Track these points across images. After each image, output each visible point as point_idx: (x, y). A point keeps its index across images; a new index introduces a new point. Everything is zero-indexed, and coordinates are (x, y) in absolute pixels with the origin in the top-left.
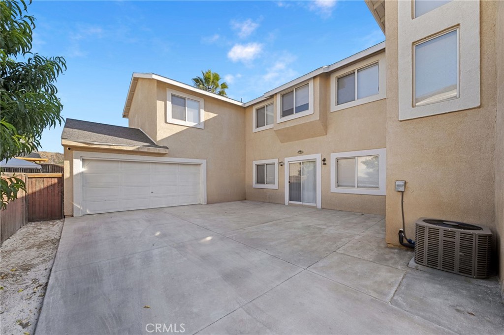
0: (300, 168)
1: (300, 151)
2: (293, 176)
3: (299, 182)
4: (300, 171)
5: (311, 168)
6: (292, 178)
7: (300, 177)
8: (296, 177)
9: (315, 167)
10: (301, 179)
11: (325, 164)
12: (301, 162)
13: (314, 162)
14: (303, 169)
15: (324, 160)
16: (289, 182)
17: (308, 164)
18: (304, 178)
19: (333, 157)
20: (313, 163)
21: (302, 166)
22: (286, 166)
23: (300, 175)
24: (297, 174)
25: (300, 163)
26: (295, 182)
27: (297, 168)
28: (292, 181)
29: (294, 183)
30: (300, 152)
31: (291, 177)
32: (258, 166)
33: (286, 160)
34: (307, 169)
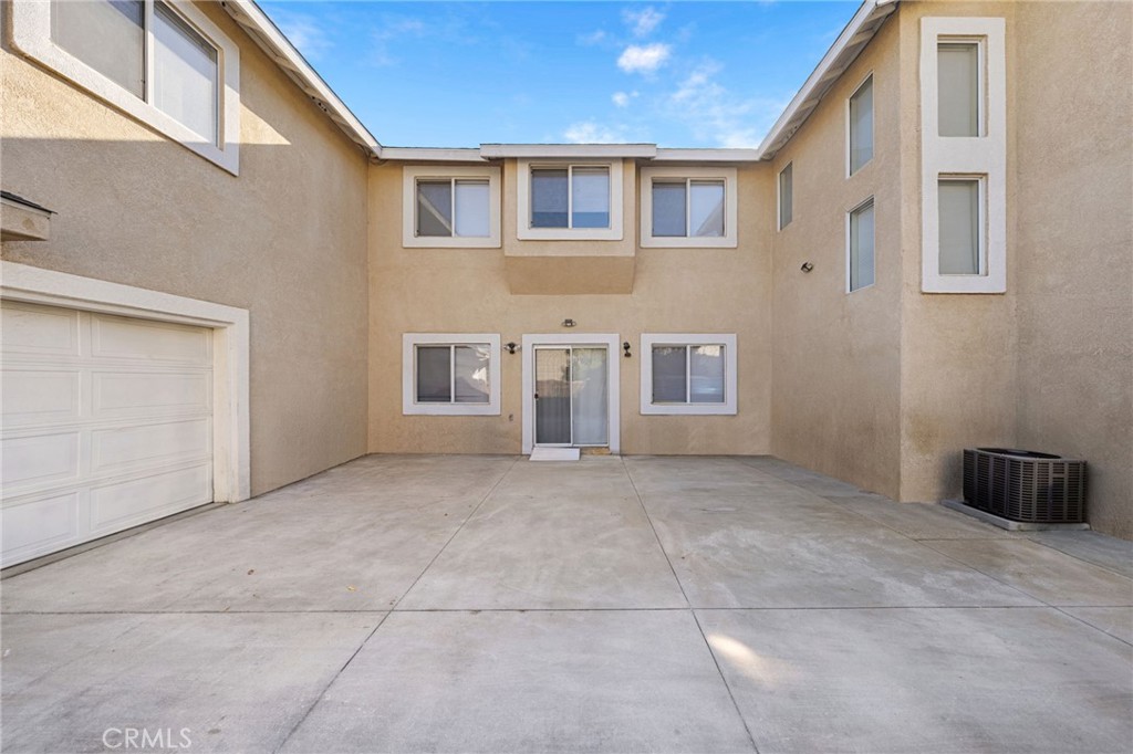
0: (568, 362)
1: (570, 321)
2: (548, 382)
3: (564, 395)
4: (568, 369)
5: (597, 363)
6: (546, 387)
7: (568, 384)
8: (556, 382)
9: (605, 362)
10: (568, 389)
11: (628, 355)
12: (570, 347)
13: (603, 350)
14: (575, 364)
15: (627, 347)
16: (536, 396)
17: (588, 355)
18: (577, 386)
19: (646, 343)
20: (600, 352)
21: (572, 357)
22: (527, 355)
23: (568, 379)
24: (558, 376)
25: (568, 351)
26: (553, 394)
27: (561, 361)
28: (545, 393)
29: (549, 399)
30: (569, 323)
31: (542, 382)
32: (421, 350)
33: (527, 342)
34: (585, 366)
